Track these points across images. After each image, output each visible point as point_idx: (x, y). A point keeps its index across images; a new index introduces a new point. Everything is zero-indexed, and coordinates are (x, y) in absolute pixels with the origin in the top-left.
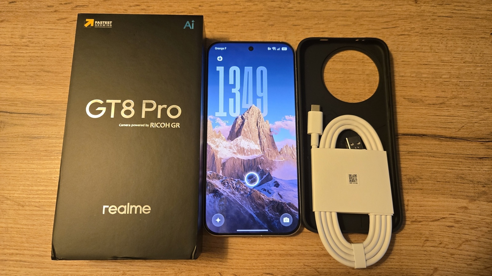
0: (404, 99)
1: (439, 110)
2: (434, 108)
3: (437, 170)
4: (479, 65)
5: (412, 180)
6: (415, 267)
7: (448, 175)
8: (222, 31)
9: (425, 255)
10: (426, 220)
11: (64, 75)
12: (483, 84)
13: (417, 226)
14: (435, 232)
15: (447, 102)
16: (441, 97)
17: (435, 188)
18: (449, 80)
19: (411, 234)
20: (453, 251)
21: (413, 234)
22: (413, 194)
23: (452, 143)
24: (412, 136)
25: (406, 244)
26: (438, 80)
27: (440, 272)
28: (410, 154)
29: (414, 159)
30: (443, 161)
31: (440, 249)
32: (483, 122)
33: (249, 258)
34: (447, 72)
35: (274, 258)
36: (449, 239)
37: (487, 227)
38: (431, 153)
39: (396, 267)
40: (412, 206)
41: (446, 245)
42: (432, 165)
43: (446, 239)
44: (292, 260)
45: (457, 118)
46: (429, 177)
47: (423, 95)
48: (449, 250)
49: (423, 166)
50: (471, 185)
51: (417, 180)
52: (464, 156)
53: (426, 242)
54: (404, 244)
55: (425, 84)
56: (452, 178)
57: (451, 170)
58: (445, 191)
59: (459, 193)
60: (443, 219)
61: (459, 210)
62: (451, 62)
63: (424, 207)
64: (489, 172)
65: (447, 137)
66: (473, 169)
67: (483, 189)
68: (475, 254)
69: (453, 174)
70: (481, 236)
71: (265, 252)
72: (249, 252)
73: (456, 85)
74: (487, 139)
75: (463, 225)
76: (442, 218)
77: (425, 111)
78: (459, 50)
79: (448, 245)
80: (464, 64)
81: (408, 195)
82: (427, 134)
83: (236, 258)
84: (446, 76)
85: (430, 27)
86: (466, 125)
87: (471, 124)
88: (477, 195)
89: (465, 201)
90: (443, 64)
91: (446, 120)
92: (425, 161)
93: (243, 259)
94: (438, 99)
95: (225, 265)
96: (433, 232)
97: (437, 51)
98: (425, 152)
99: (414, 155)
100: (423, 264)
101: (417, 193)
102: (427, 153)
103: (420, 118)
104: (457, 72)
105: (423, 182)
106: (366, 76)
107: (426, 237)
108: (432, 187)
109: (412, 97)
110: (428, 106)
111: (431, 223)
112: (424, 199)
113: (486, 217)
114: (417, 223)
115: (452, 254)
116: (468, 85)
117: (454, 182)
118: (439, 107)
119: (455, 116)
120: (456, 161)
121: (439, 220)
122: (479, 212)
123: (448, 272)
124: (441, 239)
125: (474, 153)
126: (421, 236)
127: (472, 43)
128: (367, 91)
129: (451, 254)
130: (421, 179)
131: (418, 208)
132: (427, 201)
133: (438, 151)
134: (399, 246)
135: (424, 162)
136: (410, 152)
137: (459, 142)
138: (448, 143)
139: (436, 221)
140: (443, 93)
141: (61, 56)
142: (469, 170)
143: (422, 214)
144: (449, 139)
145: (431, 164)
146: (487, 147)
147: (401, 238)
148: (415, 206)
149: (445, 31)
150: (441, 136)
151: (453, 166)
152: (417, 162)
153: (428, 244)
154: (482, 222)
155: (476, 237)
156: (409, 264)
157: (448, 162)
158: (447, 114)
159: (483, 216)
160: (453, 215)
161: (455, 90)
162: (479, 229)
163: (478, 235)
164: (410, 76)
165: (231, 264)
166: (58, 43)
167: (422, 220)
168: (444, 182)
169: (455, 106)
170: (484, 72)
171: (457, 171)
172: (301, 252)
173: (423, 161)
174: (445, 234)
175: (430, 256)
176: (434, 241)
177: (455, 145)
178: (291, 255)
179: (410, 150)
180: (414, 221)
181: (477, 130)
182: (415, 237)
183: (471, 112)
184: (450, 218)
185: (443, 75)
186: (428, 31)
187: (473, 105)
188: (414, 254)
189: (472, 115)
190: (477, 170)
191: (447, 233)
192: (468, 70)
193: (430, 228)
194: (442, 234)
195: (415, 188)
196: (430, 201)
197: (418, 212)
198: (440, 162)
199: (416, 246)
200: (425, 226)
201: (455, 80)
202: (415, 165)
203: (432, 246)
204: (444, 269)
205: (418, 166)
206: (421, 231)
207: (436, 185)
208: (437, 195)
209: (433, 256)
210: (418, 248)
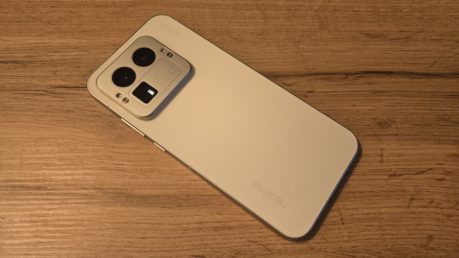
0: (361, 35)
1: (405, 45)
2: (398, 43)
3: (413, 111)
5: (383, 124)
6: (402, 236)
7: (427, 116)
9: (413, 218)
10: (408, 172)
12: (451, 17)
13: (396, 181)
14: (422, 188)
15: (413, 37)
16: (405, 31)
17: (414, 133)
18: (411, 14)
19: (391, 191)
20: (449, 212)
21: (394, 191)
22: (387, 141)
23: (426, 80)
24: (376, 74)
25: (385, 205)
26: (398, 14)
27: (437, 240)
28: (377, 95)
29: (383, 100)
30: (419, 100)
31: (432, 210)
33: (171, 235)
34: (407, 6)
35: (206, 233)
36: (441, 196)
38: (403, 92)
39: (376, 237)
40: (388, 156)
41: (439, 203)
42: (405, 105)
43: (437, 196)
44: (232, 234)
45: (427, 53)
46: (403, 120)
47: (383, 29)
48: (444, 210)
49: (395, 108)
51: (389, 123)
52: (443, 94)
53: (412, 201)
54: (383, 205)
55: (384, 19)
56: (433, 120)
57: (430, 111)
58: (427, 135)
59: (445, 137)
60: (429, 171)
61: (448, 159)
63: (403, 157)
65: (419, 73)
66: (456, 109)
69: (433, 115)
71: (193, 226)
72: (171, 226)
73: (420, 18)
75: (455, 177)
76: (428, 169)
79: (441, 204)
81: (381, 143)
82: (394, 71)
84: (407, 10)
86: (439, 59)
87: (445, 59)
89: (453, 146)
91: (414, 55)
92: (397, 102)
93: (162, 238)
94: (402, 33)
95: (135, 247)
96: (419, 188)
98: (395, 91)
99: (382, 95)
100: (412, 232)
101: (391, 140)
102: (397, 93)
103: (384, 54)
104: (419, 6)
105: (397, 126)
106: (314, 12)
107: (411, 195)
108: (409, 132)
109: (371, 32)
110: (390, 41)
111: (415, 177)
112: (402, 146)
114: (397, 177)
115: (449, 216)
116: (434, 19)
117: (436, 125)
118: (404, 42)
119: (425, 51)
120: (434, 101)
121: (424, 171)
123: (448, 240)
124: (431, 196)
125: (454, 90)
126: (404, 194)
128: (317, 27)
129: (447, 215)
130: (395, 122)
131: (395, 158)
132: (406, 149)
133: (410, 89)
134: (377, 209)
135: (395, 103)
136: (377, 91)
137: (435, 78)
138: (421, 80)
139: (421, 173)
140: (407, 28)
142: (452, 110)
143: (402, 165)
144: (421, 76)
145: (403, 104)
147: (378, 198)
148: (391, 155)
150: (412, 73)
151: (431, 106)
152: (386, 103)
153: (415, 203)
156: (394, 232)
157: (425, 102)
158: (415, 48)
160: (441, 164)
161: (420, 24)
164: (366, 11)
165: (144, 245)
167: (402, 173)
168: (423, 125)
169: (423, 41)
170: (449, 5)
171: (438, 111)
172: (243, 223)
173: (394, 102)
174: (436, 189)
175: (421, 219)
176: (422, 199)
177: (430, 82)
178: (230, 228)
179: (377, 89)
180: (393, 175)
181: (453, 65)
182: (396, 195)
183: (442, 46)
184: (438, 169)
185: (404, 9)
187: (443, 39)
188: (398, 219)
189: (444, 49)
191: (437, 188)
192: (431, 3)
193: (414, 183)
194: (432, 189)
195: (388, 134)
196: (410, 149)
197: (396, 163)
198: (415, 102)
199: (399, 207)
200: (407, 181)
201: (418, 14)
202: (385, 107)
203: (420, 207)
204: (442, 236)
205: (388, 107)
206: (403, 187)
207: (414, 129)
208: (417, 142)
209: (424, 219)
210: (402, 210)
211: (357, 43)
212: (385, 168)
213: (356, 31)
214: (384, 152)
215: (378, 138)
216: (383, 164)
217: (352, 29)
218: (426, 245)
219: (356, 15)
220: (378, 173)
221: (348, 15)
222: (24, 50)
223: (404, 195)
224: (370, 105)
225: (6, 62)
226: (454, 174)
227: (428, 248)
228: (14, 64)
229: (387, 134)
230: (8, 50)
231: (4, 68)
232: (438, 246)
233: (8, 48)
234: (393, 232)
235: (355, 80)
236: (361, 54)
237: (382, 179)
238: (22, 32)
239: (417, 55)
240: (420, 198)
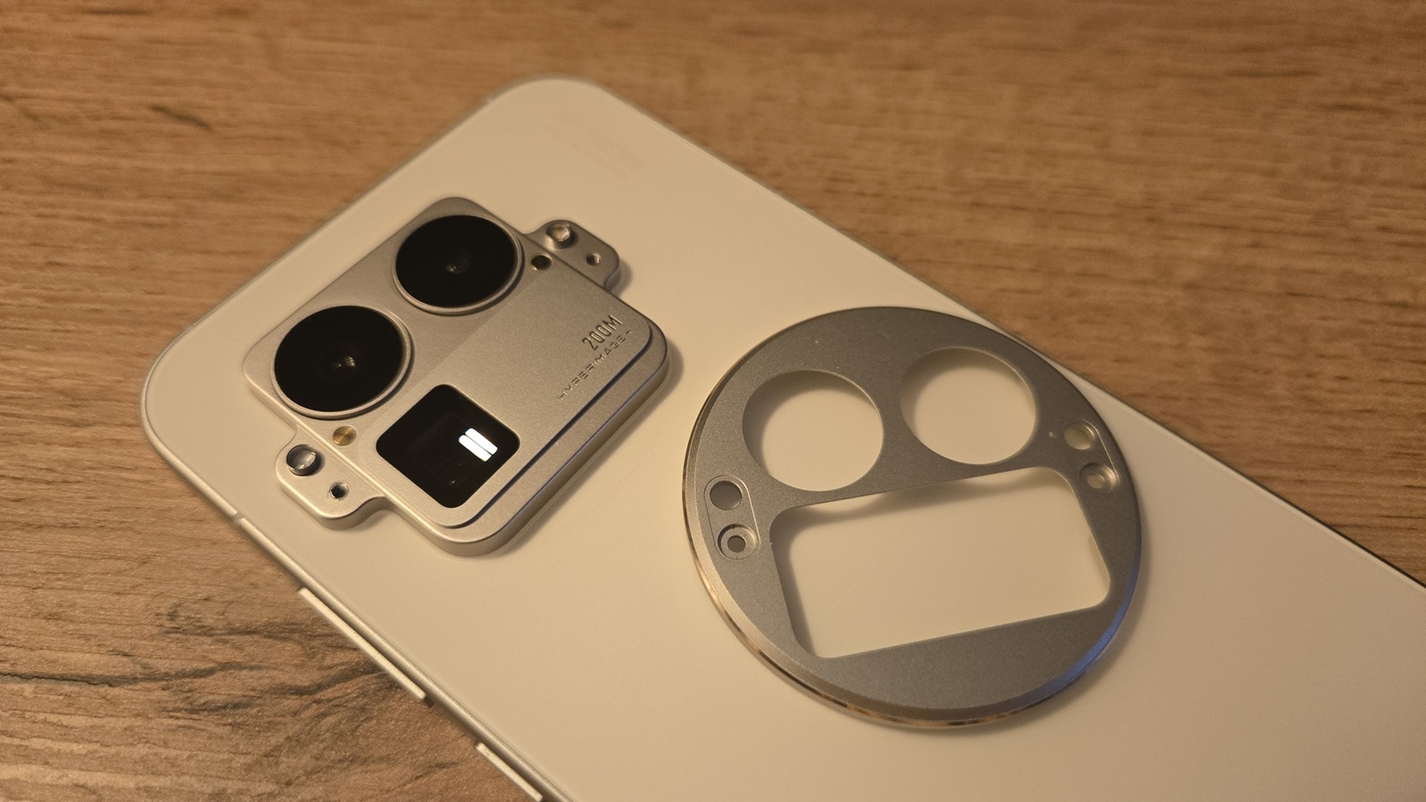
221: (1362, 322)
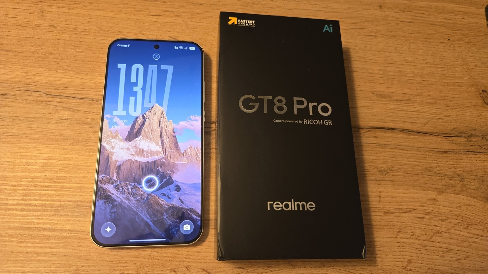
0: (373, 94)
1: (406, 106)
2: (401, 104)
3: (406, 162)
4: (440, 66)
5: (383, 171)
6: (389, 259)
7: (416, 167)
8: (196, 21)
9: (398, 246)
10: (398, 211)
11: (24, 55)
12: (444, 84)
13: (389, 217)
14: (407, 224)
15: (413, 99)
16: (407, 94)
17: (405, 180)
18: (413, 79)
19: (384, 225)
20: (425, 243)
21: (386, 225)
22: (385, 186)
23: (419, 137)
24: (381, 130)
26: (403, 78)
27: (414, 264)
28: (380, 147)
29: (385, 152)
30: (412, 154)
31: (413, 241)
32: (446, 118)
34: (411, 72)
36: (421, 231)
37: (456, 219)
38: (401, 146)
40: (384, 198)
41: (419, 236)
42: (401, 157)
43: (418, 231)
45: (422, 114)
46: (399, 169)
47: (391, 91)
48: (422, 241)
49: (394, 159)
50: (438, 178)
51: (388, 171)
52: (431, 149)
53: (399, 233)
55: (392, 81)
56: (421, 171)
57: (419, 163)
58: (415, 183)
59: (428, 185)
60: (414, 211)
61: (429, 202)
62: (414, 63)
63: (396, 199)
64: (455, 165)
65: (414, 131)
66: (439, 162)
67: (450, 182)
68: (447, 245)
69: (421, 167)
70: (450, 228)
73: (420, 83)
74: (451, 134)
75: (433, 216)
76: (413, 209)
77: (392, 106)
78: (421, 52)
79: (420, 237)
80: (426, 65)
82: (396, 128)
83: (205, 251)
84: (410, 75)
85: (394, 30)
86: (430, 120)
87: (435, 120)
88: (444, 187)
89: (434, 192)
90: (407, 63)
91: (412, 115)
92: (395, 154)
94: (404, 95)
95: (193, 259)
96: (405, 223)
97: (401, 52)
98: (395, 145)
99: (384, 147)
100: (397, 256)
101: (388, 185)
102: (396, 146)
103: (389, 113)
104: (420, 72)
105: (394, 174)
107: (399, 229)
108: (402, 179)
109: (381, 93)
110: (395, 101)
111: (403, 215)
112: (395, 190)
113: (454, 209)
114: (389, 214)
115: (425, 246)
116: (431, 84)
117: (423, 175)
118: (405, 103)
119: (421, 112)
120: (423, 155)
121: (410, 211)
122: (448, 204)
123: (422, 264)
124: (413, 230)
125: (439, 147)
126: (394, 227)
127: (432, 47)
129: (423, 246)
130: (392, 170)
131: (390, 200)
132: (399, 193)
133: (406, 144)
135: (394, 155)
136: (380, 144)
137: (426, 136)
138: (415, 137)
139: (407, 212)
140: (409, 91)
141: (23, 35)
142: (436, 163)
143: (394, 205)
144: (415, 133)
145: (400, 156)
146: (451, 142)
148: (387, 197)
149: (408, 34)
150: (409, 131)
151: (420, 159)
152: (387, 155)
153: (401, 235)
154: (450, 214)
155: (447, 229)
157: (416, 155)
158: (413, 109)
159: (451, 208)
160: (423, 206)
161: (419, 88)
162: (449, 221)
163: (448, 227)
164: (378, 74)
165: (200, 258)
166: (21, 22)
167: (394, 211)
168: (413, 174)
169: (420, 103)
170: (444, 73)
171: (425, 164)
173: (393, 153)
174: (417, 225)
175: (404, 248)
176: (406, 232)
177: (421, 139)
179: (381, 143)
180: (387, 213)
181: (441, 126)
182: (388, 228)
183: (435, 109)
184: (420, 210)
185: (408, 73)
186: (392, 34)
187: (436, 102)
188: (388, 246)
189: (436, 112)
190: (443, 164)
191: (418, 225)
192: (430, 70)
193: (402, 220)
194: (414, 225)
195: (387, 180)
196: (401, 193)
197: (390, 203)
198: (408, 155)
199: (389, 237)
200: (397, 218)
201: (418, 79)
202: (386, 158)
203: (404, 238)
204: (418, 261)
205: (388, 158)
206: (393, 222)
207: (406, 177)
208: (407, 187)
209: (406, 248)
210: (391, 240)
211: (368, 101)
212: (381, 206)
213: (369, 91)
214: (382, 194)
215: (378, 182)
216: (380, 203)
217: (366, 89)
218: (406, 267)
219: (369, 76)
220: (376, 211)
222: (97, 89)
223: (394, 229)
224: (375, 156)
225: (82, 99)
226: (431, 214)
227: (407, 269)
228: (89, 101)
229: (385, 180)
230: (83, 87)
231: (80, 104)
232: (414, 269)
233: (83, 85)
234: (383, 256)
235: (365, 134)
236: (370, 112)
237: (379, 216)
238: (95, 72)
239: (414, 115)
240: (405, 231)
